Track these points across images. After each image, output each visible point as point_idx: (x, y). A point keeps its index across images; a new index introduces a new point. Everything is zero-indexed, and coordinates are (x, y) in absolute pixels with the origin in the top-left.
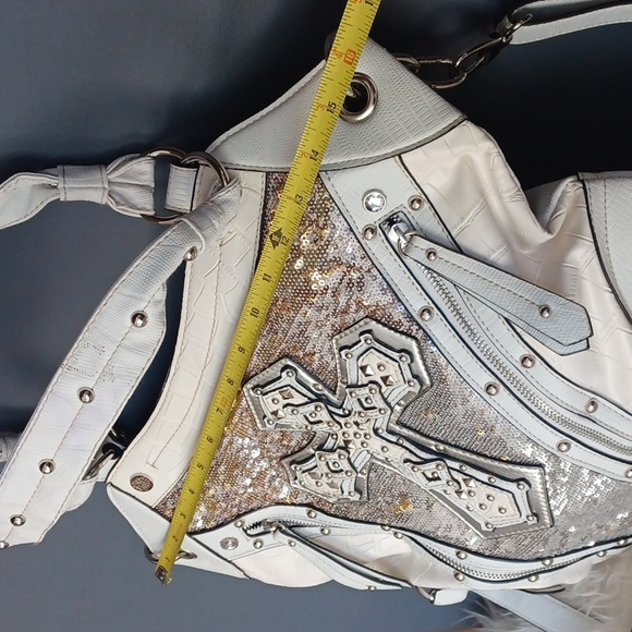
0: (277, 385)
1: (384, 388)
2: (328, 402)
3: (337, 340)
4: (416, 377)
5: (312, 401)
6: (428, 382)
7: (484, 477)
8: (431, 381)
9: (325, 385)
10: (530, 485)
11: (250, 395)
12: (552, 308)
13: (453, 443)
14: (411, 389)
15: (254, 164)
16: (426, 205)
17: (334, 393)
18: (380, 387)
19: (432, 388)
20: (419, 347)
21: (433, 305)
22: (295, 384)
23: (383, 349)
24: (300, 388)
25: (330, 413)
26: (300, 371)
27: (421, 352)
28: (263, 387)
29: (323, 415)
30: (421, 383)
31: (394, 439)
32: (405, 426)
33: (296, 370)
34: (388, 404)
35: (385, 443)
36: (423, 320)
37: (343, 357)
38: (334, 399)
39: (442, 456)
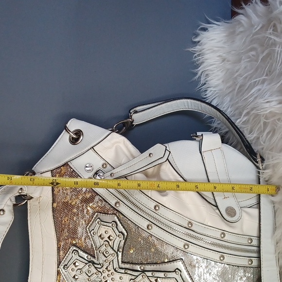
0: (72, 261)
1: (110, 242)
2: (94, 263)
3: (89, 229)
4: (121, 232)
5: (86, 264)
6: (126, 234)
8: (127, 232)
9: (91, 255)
10: (181, 272)
13: (145, 263)
14: (121, 239)
16: (108, 165)
17: (94, 257)
18: (109, 242)
19: (128, 235)
20: (118, 218)
21: (119, 200)
22: (79, 258)
23: (105, 224)
24: (81, 259)
25: (96, 268)
26: (79, 251)
28: (66, 265)
29: (93, 270)
31: (123, 271)
32: (125, 263)
33: (77, 251)
34: (115, 251)
35: (120, 275)
36: (117, 207)
37: (93, 235)
38: (95, 261)
39: (144, 271)
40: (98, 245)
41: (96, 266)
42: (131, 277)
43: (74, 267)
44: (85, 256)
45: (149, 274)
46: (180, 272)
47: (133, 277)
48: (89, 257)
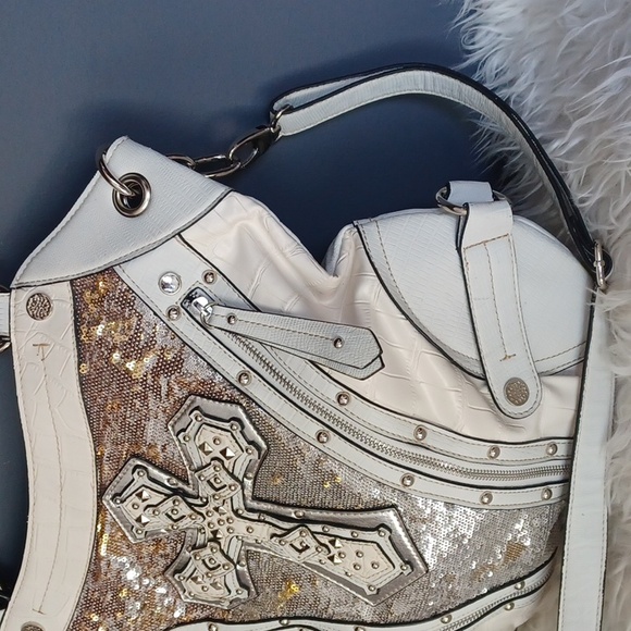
0: (132, 488)
1: (226, 463)
2: (185, 495)
3: (173, 427)
4: (251, 443)
5: (168, 496)
6: (264, 446)
7: (346, 533)
8: (267, 444)
9: (178, 478)
10: (390, 530)
11: (111, 508)
12: (343, 337)
13: (309, 505)
14: (251, 457)
15: (58, 276)
16: (219, 277)
17: (188, 484)
18: (222, 462)
19: (270, 450)
20: (245, 412)
21: (248, 369)
22: (149, 483)
23: (214, 422)
24: (155, 486)
25: (190, 505)
26: (150, 468)
27: (249, 417)
28: (120, 495)
29: (183, 509)
30: (258, 448)
31: (255, 516)
32: (260, 500)
33: (145, 469)
34: (237, 479)
35: (249, 523)
36: (243, 385)
37: (182, 441)
38: (189, 490)
39: (304, 521)
40: (197, 463)
41: (190, 500)
42: (273, 530)
43: (137, 500)
44: (164, 477)
45: (318, 528)
46: (388, 533)
47: (279, 532)
48: (174, 481)
